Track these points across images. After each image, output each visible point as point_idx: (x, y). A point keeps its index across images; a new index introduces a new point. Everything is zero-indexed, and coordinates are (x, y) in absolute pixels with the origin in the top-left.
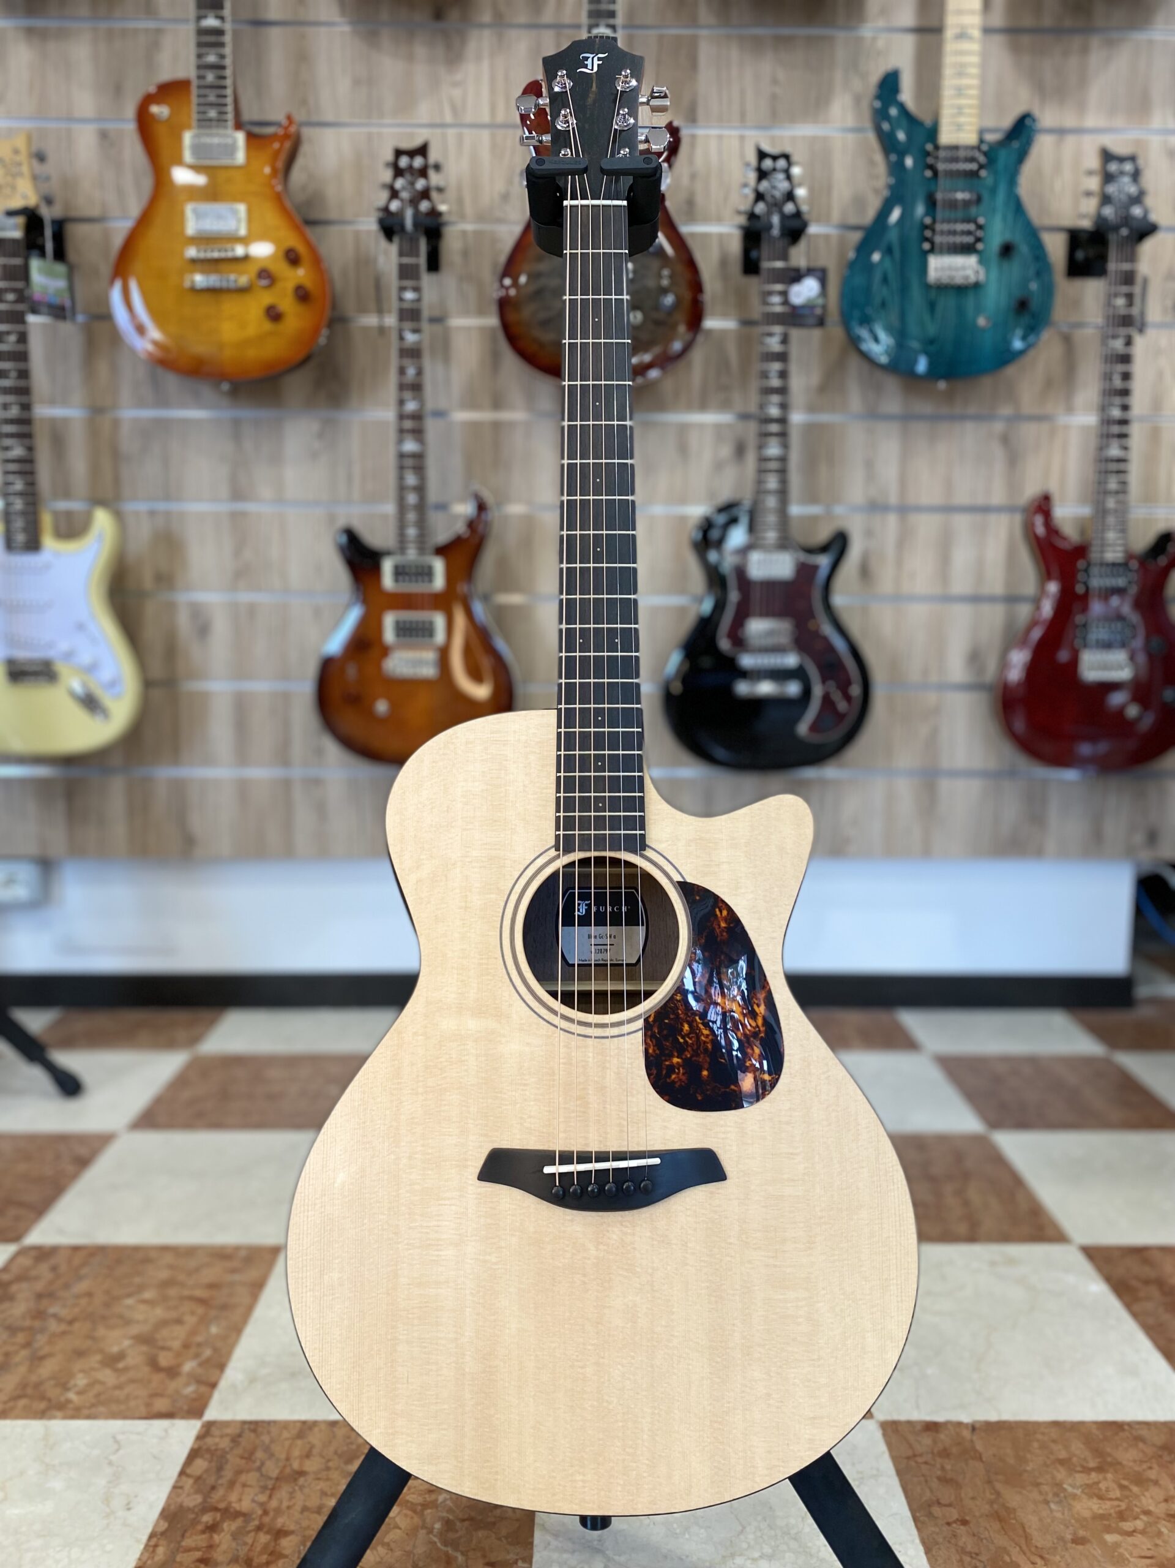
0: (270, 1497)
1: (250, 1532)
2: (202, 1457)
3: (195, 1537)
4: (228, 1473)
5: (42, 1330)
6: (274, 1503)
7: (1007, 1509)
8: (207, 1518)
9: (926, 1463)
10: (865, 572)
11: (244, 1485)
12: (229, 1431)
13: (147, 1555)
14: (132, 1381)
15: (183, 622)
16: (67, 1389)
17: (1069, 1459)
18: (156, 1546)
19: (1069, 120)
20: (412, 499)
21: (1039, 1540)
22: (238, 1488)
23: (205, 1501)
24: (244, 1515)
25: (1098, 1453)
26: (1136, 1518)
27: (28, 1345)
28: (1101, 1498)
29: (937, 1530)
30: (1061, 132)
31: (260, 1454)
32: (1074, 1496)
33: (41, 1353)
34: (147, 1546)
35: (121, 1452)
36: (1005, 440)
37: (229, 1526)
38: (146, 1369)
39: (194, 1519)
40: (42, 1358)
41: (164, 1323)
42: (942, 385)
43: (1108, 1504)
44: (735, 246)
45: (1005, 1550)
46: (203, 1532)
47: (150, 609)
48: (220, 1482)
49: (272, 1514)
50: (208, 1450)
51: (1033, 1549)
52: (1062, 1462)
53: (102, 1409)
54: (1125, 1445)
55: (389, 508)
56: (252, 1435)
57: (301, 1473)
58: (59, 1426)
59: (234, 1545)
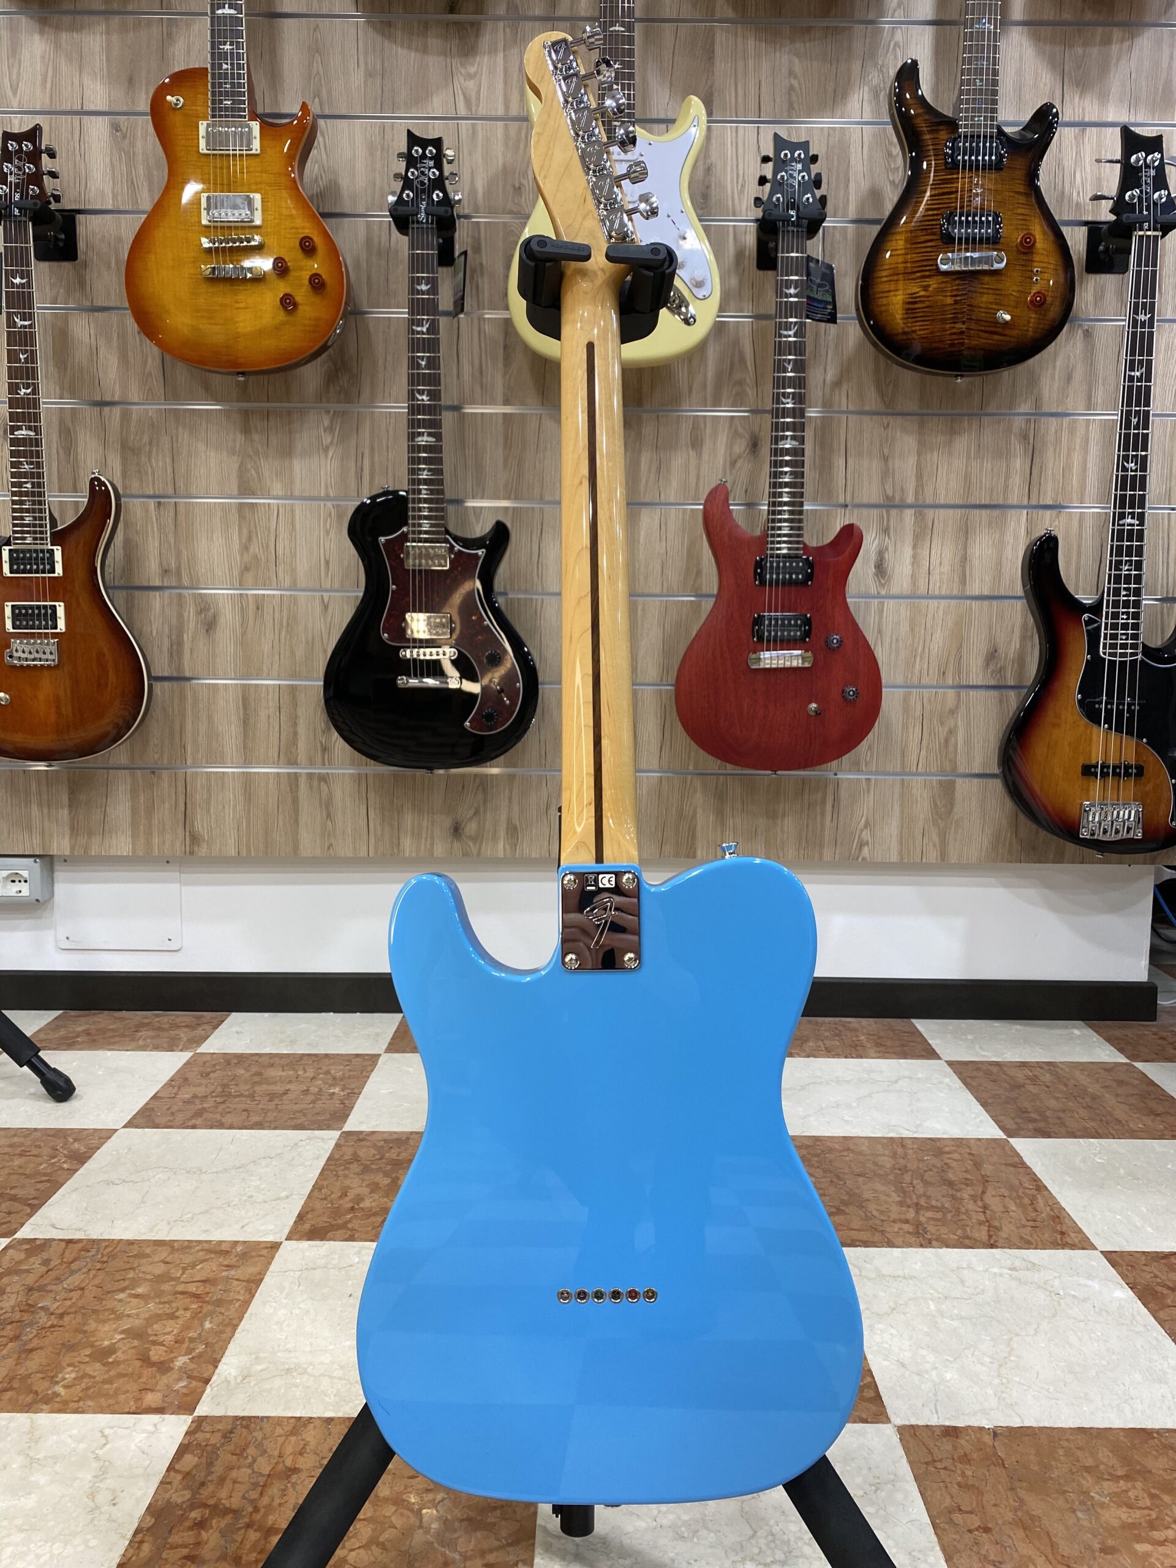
0: (261, 1494)
1: (240, 1529)
2: (192, 1453)
3: (181, 1534)
4: (218, 1469)
5: (31, 1324)
6: (265, 1500)
7: (1033, 1518)
8: (195, 1514)
9: (945, 1468)
11: (235, 1482)
12: (220, 1427)
13: (131, 1551)
14: (124, 1375)
16: (57, 1383)
17: (1097, 1466)
18: (141, 1542)
21: (1065, 1548)
22: (228, 1484)
23: (193, 1497)
24: (236, 1512)
25: (1126, 1461)
26: (1167, 1528)
27: (16, 1338)
28: (1130, 1506)
29: (957, 1537)
30: (1083, 125)
31: (251, 1451)
32: (1102, 1505)
33: (30, 1346)
34: (131, 1542)
35: (108, 1447)
37: (217, 1523)
38: (138, 1363)
39: (182, 1515)
40: (32, 1350)
41: (157, 1318)
43: (1138, 1512)
45: (1030, 1558)
46: (191, 1528)
48: (210, 1478)
49: (262, 1511)
50: (199, 1445)
51: (1059, 1558)
52: (1088, 1470)
53: (90, 1403)
54: (1154, 1453)
56: (244, 1431)
57: (295, 1470)
58: (44, 1419)
59: (222, 1542)
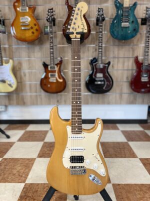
0: (33, 194)
1: (31, 199)
2: (25, 188)
5: (5, 170)
10: (113, 66)
12: (28, 185)
15: (22, 74)
16: (8, 179)
17: (137, 189)
19: (142, 3)
20: (52, 58)
22: (29, 193)
23: (25, 195)
25: (140, 188)
26: (145, 198)
27: (3, 172)
30: (141, 4)
31: (32, 188)
32: (137, 195)
36: (132, 48)
37: (28, 198)
38: (18, 176)
39: (24, 197)
40: (5, 174)
41: (21, 169)
42: (123, 41)
43: (141, 196)
44: (95, 21)
46: (25, 199)
47: (18, 73)
48: (27, 192)
49: (33, 197)
53: (12, 181)
54: (144, 187)
55: (49, 59)
56: (31, 185)
57: (37, 191)
58: (7, 184)
